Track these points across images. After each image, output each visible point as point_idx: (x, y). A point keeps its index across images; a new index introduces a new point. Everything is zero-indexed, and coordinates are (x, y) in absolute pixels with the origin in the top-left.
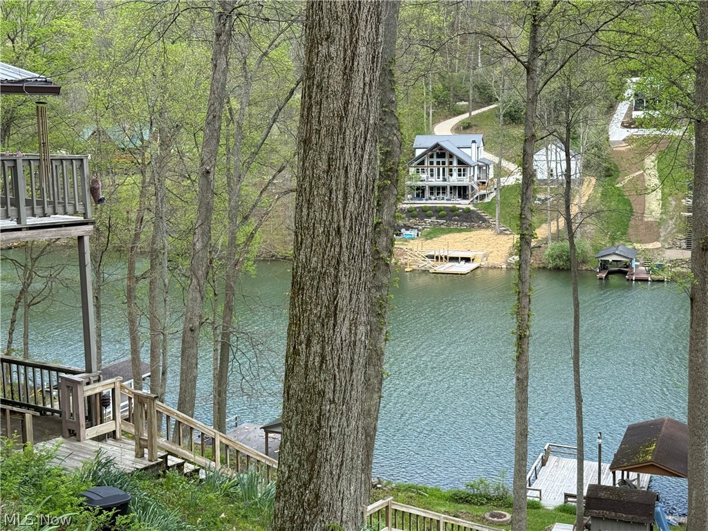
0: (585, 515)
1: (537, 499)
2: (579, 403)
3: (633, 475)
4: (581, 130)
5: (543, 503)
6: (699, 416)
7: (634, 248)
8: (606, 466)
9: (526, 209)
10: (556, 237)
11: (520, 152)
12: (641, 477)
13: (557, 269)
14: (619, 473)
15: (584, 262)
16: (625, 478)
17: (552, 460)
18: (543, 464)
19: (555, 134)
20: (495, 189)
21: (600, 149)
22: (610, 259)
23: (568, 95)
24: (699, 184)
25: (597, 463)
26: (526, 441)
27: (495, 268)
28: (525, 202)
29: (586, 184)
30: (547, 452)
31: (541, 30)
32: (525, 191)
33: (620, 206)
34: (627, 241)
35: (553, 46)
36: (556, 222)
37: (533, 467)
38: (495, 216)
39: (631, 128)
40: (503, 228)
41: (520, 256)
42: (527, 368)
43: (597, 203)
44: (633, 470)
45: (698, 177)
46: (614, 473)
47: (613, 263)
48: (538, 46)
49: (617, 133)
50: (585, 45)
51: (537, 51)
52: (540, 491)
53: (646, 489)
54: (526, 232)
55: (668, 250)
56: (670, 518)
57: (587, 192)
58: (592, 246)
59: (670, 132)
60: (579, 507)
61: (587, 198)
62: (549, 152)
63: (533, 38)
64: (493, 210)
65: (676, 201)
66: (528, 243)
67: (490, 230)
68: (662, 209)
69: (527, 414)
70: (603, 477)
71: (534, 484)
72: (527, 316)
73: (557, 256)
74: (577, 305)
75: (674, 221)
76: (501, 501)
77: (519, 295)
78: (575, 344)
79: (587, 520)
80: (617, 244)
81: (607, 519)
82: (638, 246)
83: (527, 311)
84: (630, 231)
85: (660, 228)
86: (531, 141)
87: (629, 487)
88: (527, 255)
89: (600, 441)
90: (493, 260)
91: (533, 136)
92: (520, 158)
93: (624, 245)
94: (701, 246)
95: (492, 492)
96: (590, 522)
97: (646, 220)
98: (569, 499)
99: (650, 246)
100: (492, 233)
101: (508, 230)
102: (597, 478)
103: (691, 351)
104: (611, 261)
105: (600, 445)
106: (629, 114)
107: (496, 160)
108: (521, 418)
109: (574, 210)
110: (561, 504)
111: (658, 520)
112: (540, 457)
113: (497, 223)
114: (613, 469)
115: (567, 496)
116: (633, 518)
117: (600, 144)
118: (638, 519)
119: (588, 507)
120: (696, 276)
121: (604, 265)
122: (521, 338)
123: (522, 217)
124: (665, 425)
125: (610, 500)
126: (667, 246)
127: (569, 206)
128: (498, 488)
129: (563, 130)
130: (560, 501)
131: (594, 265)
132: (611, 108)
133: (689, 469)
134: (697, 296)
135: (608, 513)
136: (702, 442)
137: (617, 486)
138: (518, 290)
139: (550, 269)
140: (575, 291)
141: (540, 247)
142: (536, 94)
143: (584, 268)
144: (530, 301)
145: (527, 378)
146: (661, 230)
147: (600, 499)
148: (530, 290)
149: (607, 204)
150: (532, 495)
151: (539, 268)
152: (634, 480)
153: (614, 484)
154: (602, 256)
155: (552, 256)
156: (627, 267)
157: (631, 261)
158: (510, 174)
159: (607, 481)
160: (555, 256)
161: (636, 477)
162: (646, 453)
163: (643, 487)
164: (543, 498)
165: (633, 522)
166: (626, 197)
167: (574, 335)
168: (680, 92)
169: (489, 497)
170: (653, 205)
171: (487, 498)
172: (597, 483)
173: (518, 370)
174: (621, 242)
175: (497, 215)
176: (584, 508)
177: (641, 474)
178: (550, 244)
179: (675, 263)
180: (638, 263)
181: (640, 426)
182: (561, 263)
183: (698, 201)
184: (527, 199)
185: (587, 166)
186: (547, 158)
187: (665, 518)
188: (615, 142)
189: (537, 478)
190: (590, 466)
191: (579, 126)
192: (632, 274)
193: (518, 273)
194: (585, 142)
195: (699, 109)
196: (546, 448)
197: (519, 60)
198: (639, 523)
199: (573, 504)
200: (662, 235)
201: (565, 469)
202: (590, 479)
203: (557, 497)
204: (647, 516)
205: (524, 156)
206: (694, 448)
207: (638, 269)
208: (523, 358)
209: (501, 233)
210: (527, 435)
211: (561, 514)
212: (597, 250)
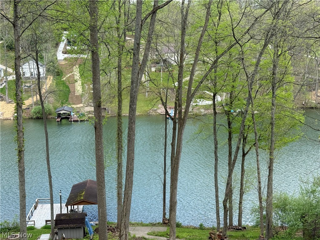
0: (55, 229)
1: (33, 225)
2: (50, 179)
3: (76, 207)
4: (44, 54)
5: (36, 226)
6: (101, 177)
7: (72, 107)
8: (64, 205)
9: (18, 91)
10: (36, 104)
11: (13, 64)
12: (79, 207)
13: (38, 118)
14: (69, 207)
15: (50, 114)
16: (72, 208)
17: (39, 206)
18: (35, 209)
19: (31, 56)
20: (5, 82)
21: (53, 63)
22: (62, 112)
23: (35, 38)
24: (95, 78)
25: (60, 204)
26: (25, 199)
27: (7, 119)
28: (17, 88)
29: (48, 79)
30: (37, 203)
31: (19, 7)
32: (17, 83)
33: (64, 88)
34: (68, 104)
35: (25, 15)
36: (36, 97)
37: (31, 211)
38: (6, 95)
39: (66, 54)
40: (10, 100)
41: (17, 113)
42: (24, 166)
43: (54, 88)
44: (75, 204)
45: (94, 75)
46: (67, 207)
47: (63, 114)
48: (18, 14)
49: (61, 56)
50: (40, 15)
51: (18, 17)
52: (34, 221)
53: (81, 212)
54: (19, 102)
55: (86, 107)
56: (92, 223)
57: (49, 83)
58: (53, 107)
59: (82, 56)
60: (52, 225)
61: (49, 85)
62: (30, 64)
63: (15, 11)
64: (4, 92)
65: (88, 86)
66: (21, 107)
67: (4, 101)
68: (82, 89)
69: (25, 187)
70: (62, 210)
71: (31, 219)
72: (22, 141)
73: (37, 112)
74: (47, 134)
75: (87, 94)
76: (16, 229)
77: (18, 132)
78: (47, 152)
79: (56, 230)
80: (64, 105)
81: (65, 228)
82: (73, 106)
83: (22, 139)
84: (69, 99)
85: (82, 98)
86: (18, 59)
87: (74, 212)
88: (20, 113)
89: (61, 194)
90: (6, 115)
91: (19, 57)
92: (14, 67)
93: (67, 106)
94: (98, 105)
95: (11, 226)
96: (57, 231)
97: (76, 94)
98: (48, 222)
99: (78, 106)
100: (5, 103)
101: (13, 101)
102: (60, 211)
103: (96, 150)
104: (62, 113)
105: (61, 196)
106: (65, 48)
107: (4, 68)
108: (22, 189)
109: (43, 91)
110: (44, 225)
111: (87, 225)
112: (34, 205)
113: (7, 98)
114: (67, 206)
115: (47, 221)
116: (76, 226)
117: (53, 61)
118: (78, 226)
119: (56, 224)
120: (96, 118)
121: (59, 115)
122: (20, 152)
123: (16, 95)
124: (88, 183)
125: (66, 219)
126: (85, 106)
127: (40, 89)
128: (14, 223)
129: (34, 54)
130: (44, 224)
131: (55, 116)
132: (57, 45)
133: (98, 200)
134: (97, 126)
135: (65, 225)
136: (103, 188)
137: (69, 213)
138: (17, 129)
139: (35, 118)
140: (46, 128)
141: (29, 108)
142: (19, 37)
143: (50, 117)
144: (23, 134)
145: (24, 170)
146: (82, 99)
147: (61, 220)
148: (23, 129)
149: (59, 88)
150: (30, 224)
151: (29, 118)
152: (76, 209)
153: (68, 212)
154: (58, 111)
155: (35, 113)
156: (69, 115)
157: (71, 113)
158: (10, 74)
159: (64, 211)
160: (36, 113)
161: (77, 207)
162: (81, 196)
163: (80, 211)
164: (36, 224)
165: (76, 227)
166: (67, 85)
167: (46, 148)
168: (84, 39)
169: (10, 228)
170: (78, 88)
171: (8, 229)
172: (60, 213)
173: (20, 167)
174: (66, 105)
175: (7, 94)
176: (54, 226)
177: (79, 206)
178: (34, 107)
179: (89, 112)
180: (74, 114)
181: (78, 185)
182: (40, 116)
183: (95, 86)
184: (19, 86)
185: (48, 71)
186: (29, 67)
187: (89, 223)
188: (60, 60)
189: (32, 216)
190: (57, 206)
191: (43, 53)
192: (72, 119)
193: (16, 122)
194: (46, 60)
195: (93, 46)
196: (36, 201)
197: (9, 21)
198: (79, 227)
199: (50, 224)
200: (83, 101)
201: (45, 209)
202: (57, 212)
203: (42, 223)
204: (82, 224)
205: (15, 66)
206: (99, 191)
207: (74, 116)
208: (22, 161)
209: (9, 102)
210: (25, 197)
211: (44, 230)
212: (55, 109)
